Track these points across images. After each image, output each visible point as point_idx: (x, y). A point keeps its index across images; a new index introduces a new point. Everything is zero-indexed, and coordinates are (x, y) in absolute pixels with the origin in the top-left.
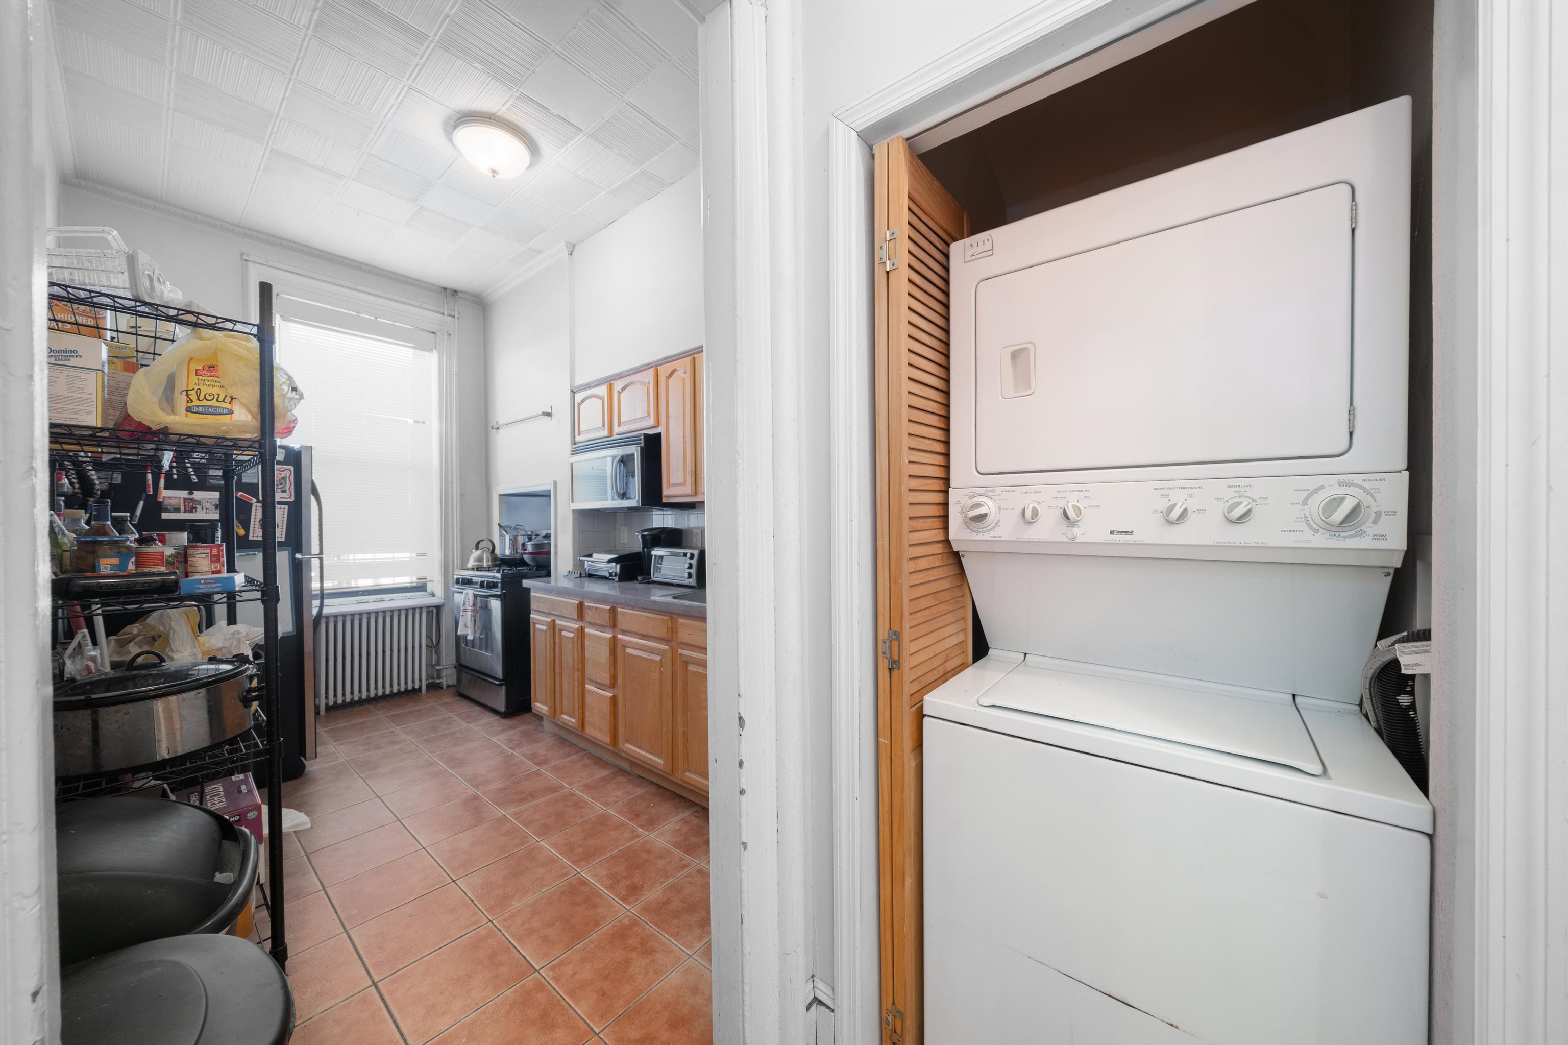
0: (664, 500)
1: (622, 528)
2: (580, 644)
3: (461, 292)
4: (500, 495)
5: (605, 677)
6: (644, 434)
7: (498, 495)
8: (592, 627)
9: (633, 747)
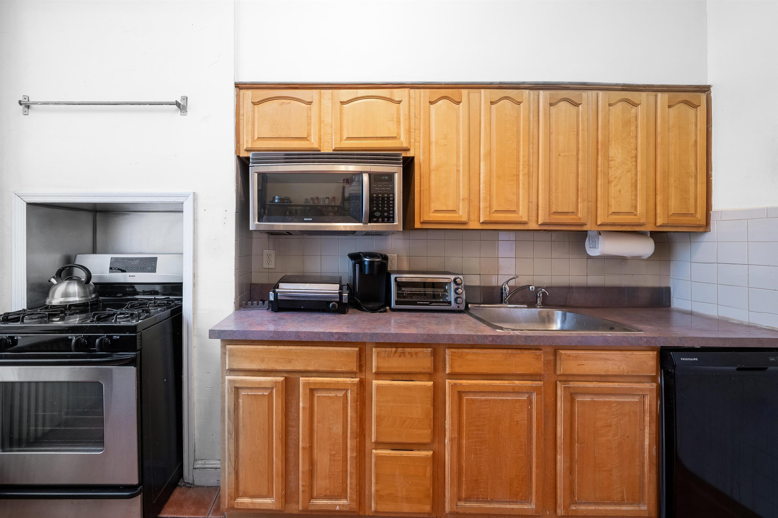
0: (418, 226)
4: (29, 204)
5: (419, 434)
7: (25, 205)
8: (384, 378)
9: (476, 505)
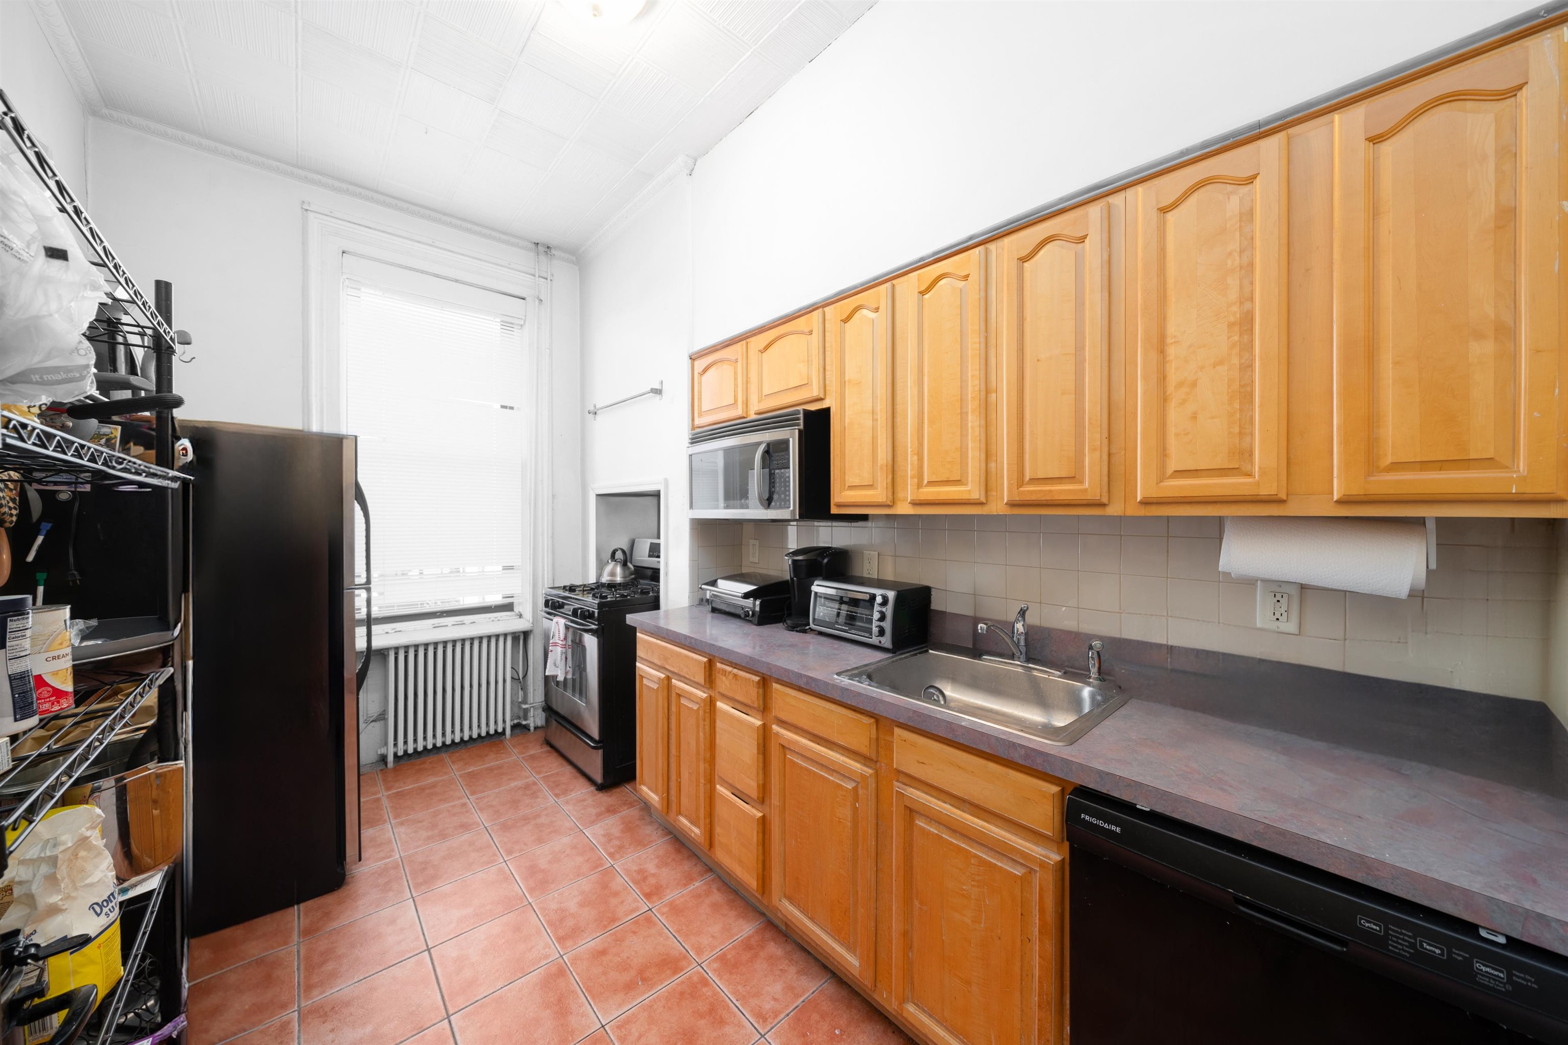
0: (834, 510)
1: (752, 542)
2: (707, 723)
3: (555, 248)
4: (598, 495)
5: (751, 786)
6: (804, 410)
7: (595, 496)
8: (728, 703)
9: (798, 913)
